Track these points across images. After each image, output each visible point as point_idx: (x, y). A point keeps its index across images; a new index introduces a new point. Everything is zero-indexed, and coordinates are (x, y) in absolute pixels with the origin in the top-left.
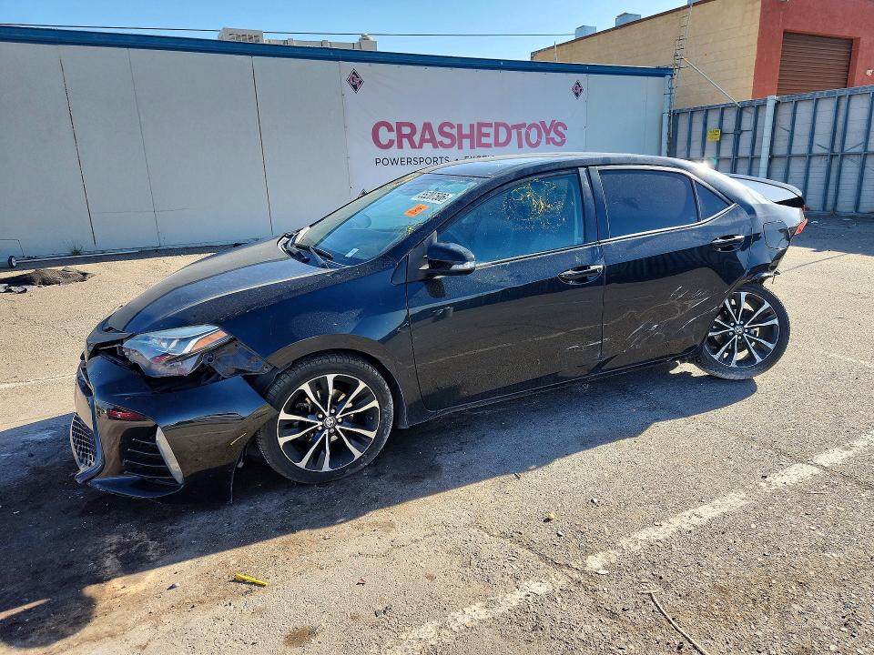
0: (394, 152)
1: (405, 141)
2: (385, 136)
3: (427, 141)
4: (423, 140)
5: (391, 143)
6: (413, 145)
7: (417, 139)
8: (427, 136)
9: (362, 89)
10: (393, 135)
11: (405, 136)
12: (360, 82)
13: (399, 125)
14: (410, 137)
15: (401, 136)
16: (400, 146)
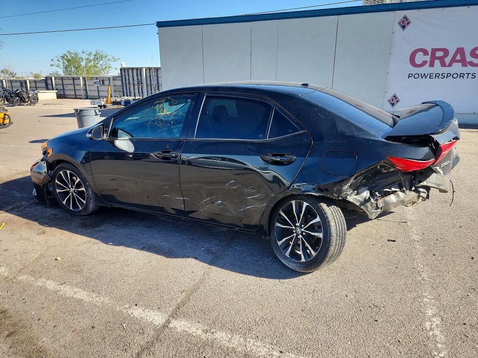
0: (426, 69)
1: (437, 62)
2: (420, 58)
3: (458, 61)
4: (453, 60)
5: (425, 63)
6: (443, 64)
7: (447, 60)
8: (458, 57)
9: (408, 28)
10: (428, 58)
11: (438, 58)
12: (408, 23)
13: (434, 51)
14: (442, 59)
15: (433, 58)
16: (432, 65)
